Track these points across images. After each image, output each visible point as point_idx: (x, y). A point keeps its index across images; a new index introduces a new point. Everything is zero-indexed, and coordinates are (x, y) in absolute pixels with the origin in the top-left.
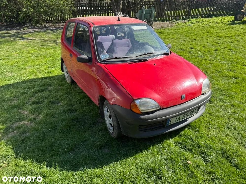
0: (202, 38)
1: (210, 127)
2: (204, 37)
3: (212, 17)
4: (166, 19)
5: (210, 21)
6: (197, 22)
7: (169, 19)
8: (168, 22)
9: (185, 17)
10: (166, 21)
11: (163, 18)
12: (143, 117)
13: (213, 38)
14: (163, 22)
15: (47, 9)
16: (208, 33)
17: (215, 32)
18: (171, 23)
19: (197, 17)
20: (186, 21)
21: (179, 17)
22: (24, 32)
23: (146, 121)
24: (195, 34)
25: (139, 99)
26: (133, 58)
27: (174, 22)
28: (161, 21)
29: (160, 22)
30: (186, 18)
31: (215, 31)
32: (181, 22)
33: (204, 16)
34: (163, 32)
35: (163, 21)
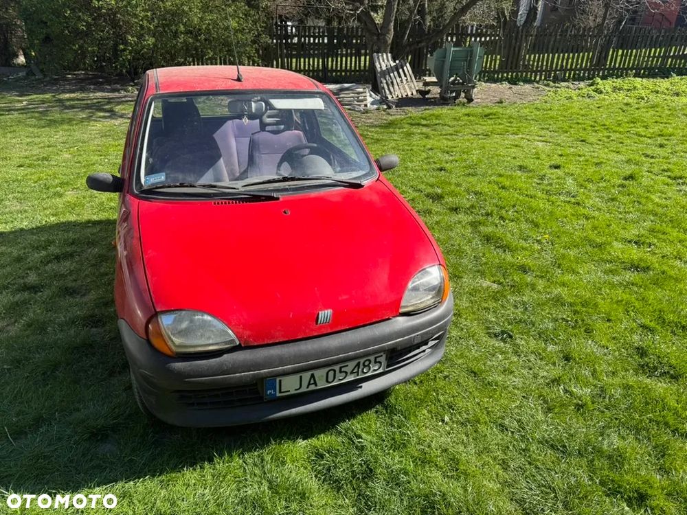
0: (608, 137)
1: (447, 419)
2: (614, 136)
3: (668, 78)
4: (524, 76)
5: (657, 88)
6: (615, 89)
7: (533, 78)
8: (527, 86)
9: (584, 74)
10: (522, 83)
11: (514, 74)
12: (179, 365)
13: (641, 139)
14: (513, 86)
15: (191, 40)
16: (634, 123)
17: (656, 122)
18: (538, 88)
19: (622, 75)
20: (582, 84)
21: (565, 74)
22: (125, 97)
23: (187, 380)
24: (591, 126)
25: (173, 310)
26: (234, 188)
27: (547, 85)
28: (509, 82)
29: (504, 85)
30: (586, 75)
31: (658, 119)
32: (568, 87)
33: (644, 72)
34: (495, 115)
35: (513, 82)
